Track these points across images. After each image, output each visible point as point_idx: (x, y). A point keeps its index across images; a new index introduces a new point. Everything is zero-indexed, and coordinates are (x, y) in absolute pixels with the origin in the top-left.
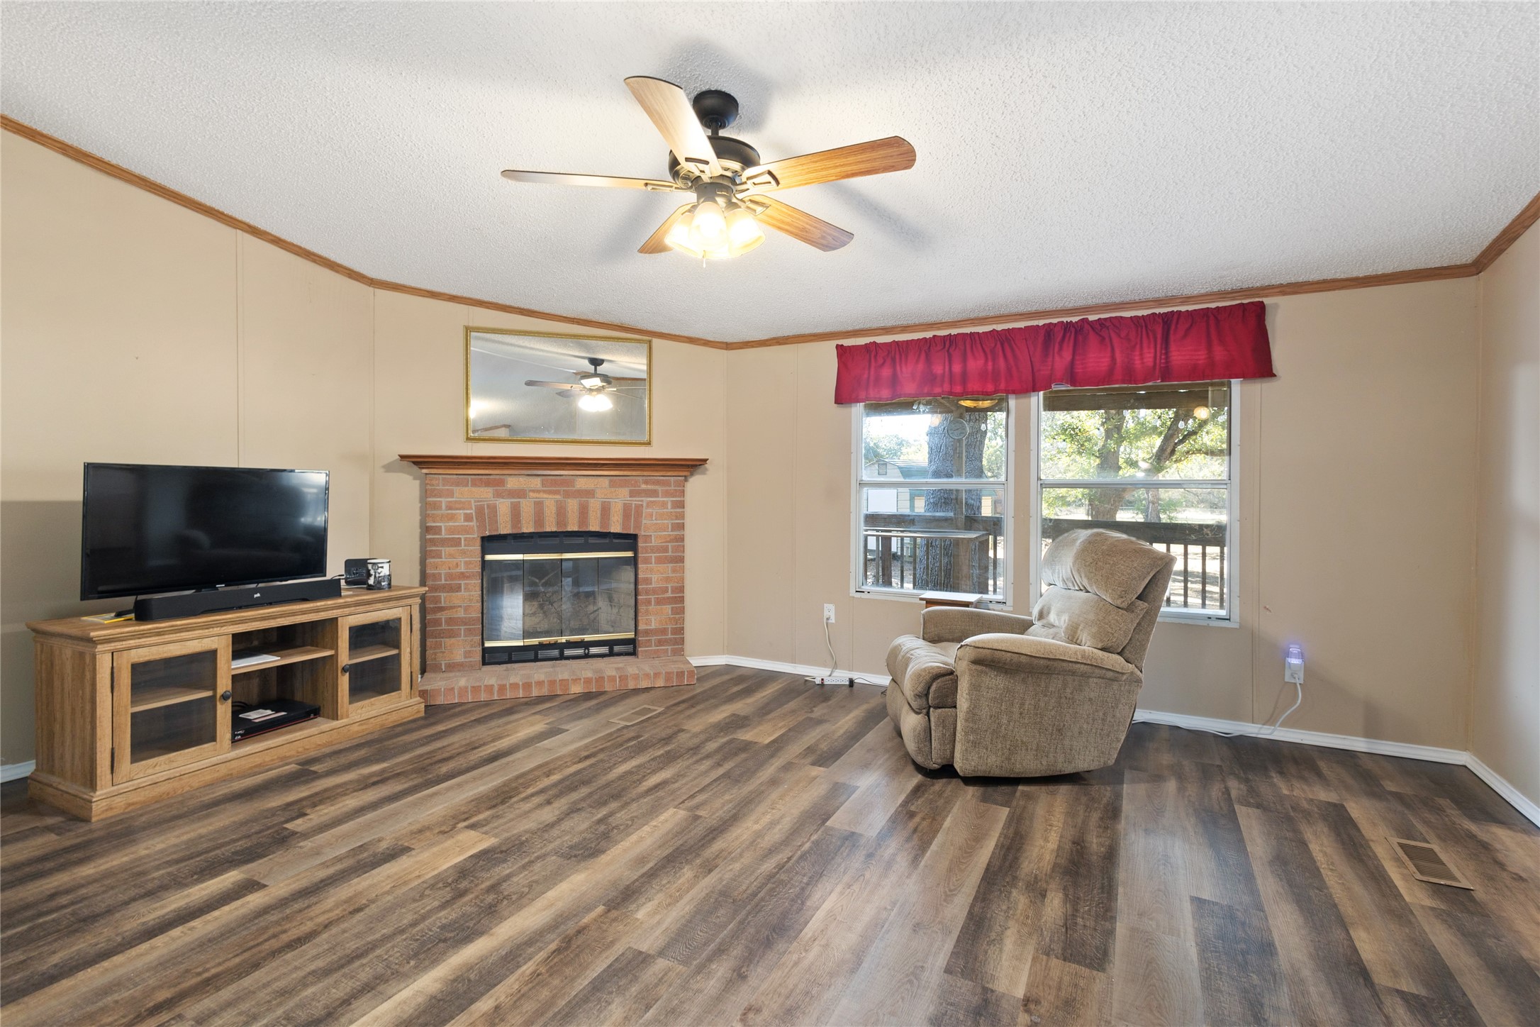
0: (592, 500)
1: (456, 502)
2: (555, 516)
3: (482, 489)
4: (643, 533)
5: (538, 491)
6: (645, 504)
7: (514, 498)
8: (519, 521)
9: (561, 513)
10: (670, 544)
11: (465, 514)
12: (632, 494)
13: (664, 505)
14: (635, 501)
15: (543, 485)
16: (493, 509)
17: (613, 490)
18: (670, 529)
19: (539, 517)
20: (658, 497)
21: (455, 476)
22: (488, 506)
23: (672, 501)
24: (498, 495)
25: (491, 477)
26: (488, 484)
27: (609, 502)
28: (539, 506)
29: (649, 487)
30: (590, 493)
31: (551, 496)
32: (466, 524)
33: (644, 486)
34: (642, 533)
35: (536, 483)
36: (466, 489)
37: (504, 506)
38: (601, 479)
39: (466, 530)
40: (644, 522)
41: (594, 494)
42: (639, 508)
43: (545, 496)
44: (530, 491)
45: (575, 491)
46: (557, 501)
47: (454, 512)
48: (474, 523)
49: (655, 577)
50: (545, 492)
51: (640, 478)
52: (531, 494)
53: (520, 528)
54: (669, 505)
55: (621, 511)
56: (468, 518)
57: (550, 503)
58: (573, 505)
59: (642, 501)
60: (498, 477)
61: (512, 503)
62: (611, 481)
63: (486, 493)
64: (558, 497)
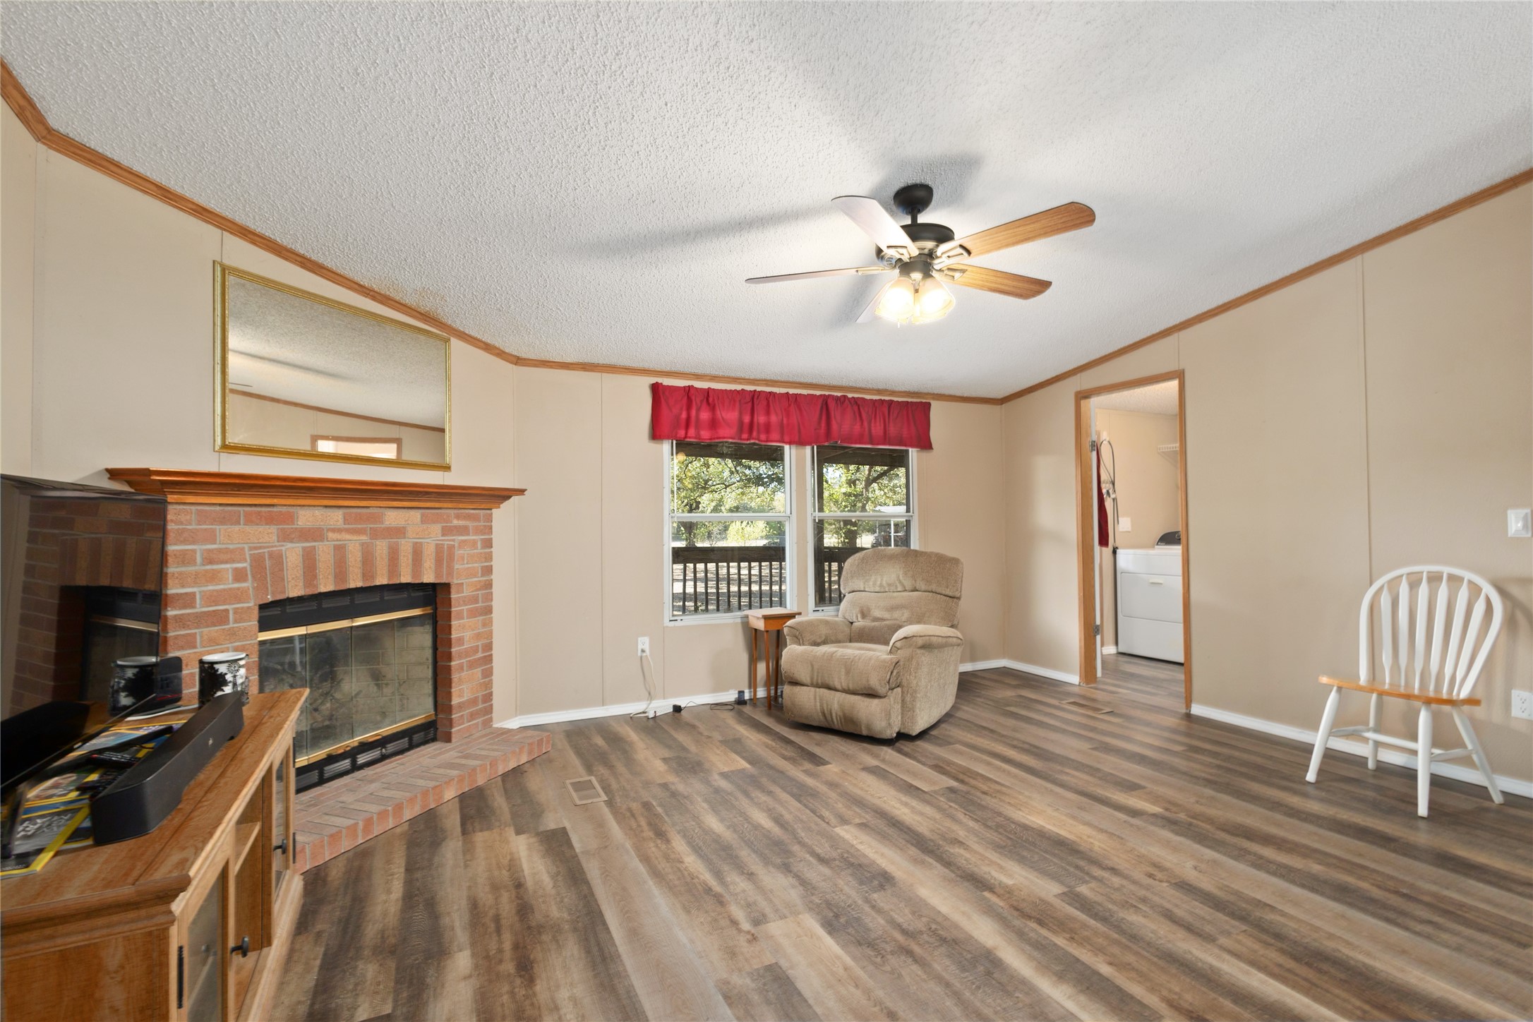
0: (403, 541)
1: (220, 551)
2: (360, 565)
3: (261, 528)
4: (456, 581)
5: (339, 531)
6: (456, 545)
7: (307, 541)
8: (315, 577)
9: (368, 561)
10: (480, 592)
11: (235, 570)
12: (446, 531)
13: (474, 543)
14: (447, 541)
15: (346, 521)
16: (278, 559)
17: (425, 526)
18: (480, 575)
19: (341, 570)
20: (468, 535)
21: (218, 508)
22: (271, 555)
23: (482, 539)
24: (285, 537)
25: (275, 509)
26: (270, 520)
27: (421, 543)
28: (340, 550)
29: (461, 523)
30: (400, 532)
31: (355, 538)
32: (236, 585)
33: (456, 522)
34: (454, 581)
35: (336, 517)
36: (237, 528)
37: (293, 553)
38: (412, 512)
39: (236, 596)
40: (456, 566)
41: (404, 533)
42: (451, 548)
43: (348, 537)
44: (329, 530)
45: (384, 529)
46: (362, 544)
47: (215, 567)
48: (248, 585)
49: (467, 635)
50: (348, 531)
51: (452, 512)
52: (331, 535)
53: (316, 586)
54: (479, 544)
55: (434, 554)
56: (239, 576)
57: (354, 544)
58: (381, 548)
59: (453, 540)
60: (284, 509)
61: (304, 548)
62: (423, 515)
63: (266, 535)
64: (364, 538)
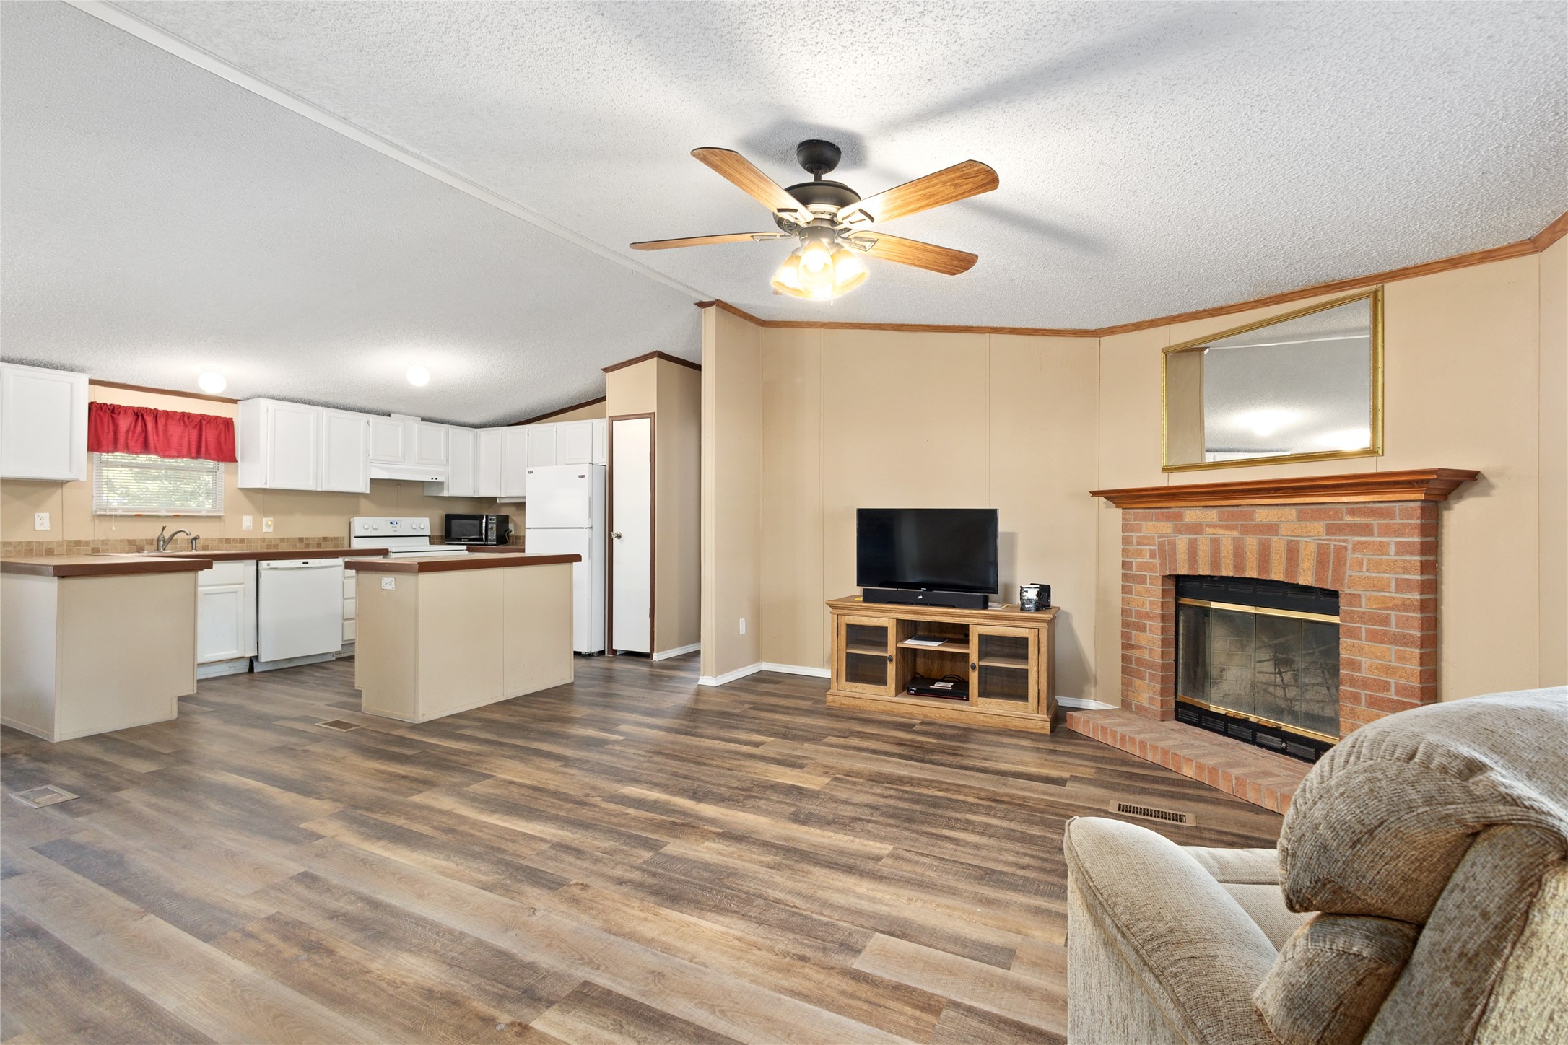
0: (1274, 539)
1: (1143, 537)
2: (1231, 557)
3: (1164, 524)
4: (1347, 591)
5: (1214, 526)
6: (1350, 547)
7: (1190, 534)
8: (1196, 562)
9: (1238, 554)
10: (1393, 613)
11: (1150, 550)
12: (1331, 530)
13: (1382, 548)
14: (1335, 541)
15: (1220, 518)
16: (1173, 546)
17: (1303, 524)
18: (1393, 588)
19: (1215, 561)
20: (1372, 535)
21: (1143, 510)
22: (1169, 541)
23: (1397, 543)
24: (1178, 530)
25: (1171, 510)
26: (1168, 518)
27: (1298, 542)
28: (1215, 542)
29: (1357, 520)
30: (1272, 529)
31: (1227, 533)
32: (1151, 561)
33: (1348, 519)
34: (1344, 590)
35: (1212, 515)
36: (1151, 523)
37: (1182, 542)
38: (1286, 509)
39: (1150, 568)
40: (1349, 573)
41: (1277, 530)
42: (1341, 551)
43: (1222, 532)
44: (1207, 525)
45: (1255, 525)
46: (1234, 539)
47: (1142, 547)
48: (1156, 561)
49: (1366, 662)
50: (1221, 527)
51: (1343, 507)
52: (1208, 530)
53: (1196, 569)
54: (1392, 550)
55: (1314, 556)
56: (1152, 555)
57: (1227, 541)
58: (1251, 543)
59: (1345, 541)
60: (1177, 510)
61: (1189, 539)
62: (1300, 512)
63: (1166, 527)
64: (1235, 533)
